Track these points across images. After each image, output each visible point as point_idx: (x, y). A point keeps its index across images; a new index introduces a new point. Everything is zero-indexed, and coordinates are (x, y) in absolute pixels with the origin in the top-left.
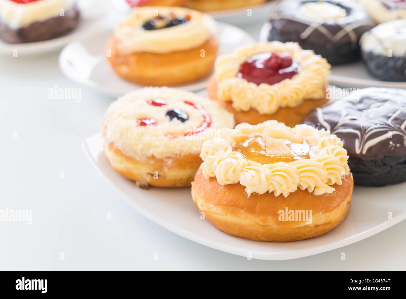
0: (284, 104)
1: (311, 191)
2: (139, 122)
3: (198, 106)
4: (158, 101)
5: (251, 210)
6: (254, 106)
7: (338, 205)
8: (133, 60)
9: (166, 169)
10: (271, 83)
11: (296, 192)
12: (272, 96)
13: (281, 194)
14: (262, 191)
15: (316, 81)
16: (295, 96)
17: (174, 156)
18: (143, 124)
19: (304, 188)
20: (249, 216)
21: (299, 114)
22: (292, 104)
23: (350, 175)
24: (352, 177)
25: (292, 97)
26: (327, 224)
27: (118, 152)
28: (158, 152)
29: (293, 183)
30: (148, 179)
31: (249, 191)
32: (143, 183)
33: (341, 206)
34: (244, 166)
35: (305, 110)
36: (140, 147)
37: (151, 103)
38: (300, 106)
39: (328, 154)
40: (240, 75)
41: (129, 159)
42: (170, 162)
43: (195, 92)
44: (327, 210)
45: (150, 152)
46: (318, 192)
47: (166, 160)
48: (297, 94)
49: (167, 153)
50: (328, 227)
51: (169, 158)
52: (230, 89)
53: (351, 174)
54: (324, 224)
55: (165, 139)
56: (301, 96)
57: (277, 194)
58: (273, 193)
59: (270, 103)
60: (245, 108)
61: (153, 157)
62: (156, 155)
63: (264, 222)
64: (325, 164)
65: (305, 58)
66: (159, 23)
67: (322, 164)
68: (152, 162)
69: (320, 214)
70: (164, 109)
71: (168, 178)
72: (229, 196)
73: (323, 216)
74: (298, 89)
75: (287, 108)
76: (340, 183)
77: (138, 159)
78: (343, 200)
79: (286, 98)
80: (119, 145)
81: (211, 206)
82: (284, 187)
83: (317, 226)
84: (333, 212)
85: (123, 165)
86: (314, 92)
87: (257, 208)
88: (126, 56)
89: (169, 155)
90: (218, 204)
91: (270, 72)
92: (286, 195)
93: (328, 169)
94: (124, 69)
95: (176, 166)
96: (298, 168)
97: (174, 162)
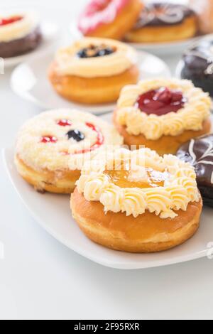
0: (166, 132)
1: (157, 214)
2: (42, 139)
3: (97, 128)
4: (64, 121)
5: (106, 225)
6: (142, 132)
7: (181, 228)
8: (65, 81)
9: (57, 180)
10: (159, 114)
11: (144, 214)
12: (157, 125)
13: (132, 215)
14: (116, 210)
15: (195, 116)
16: (176, 127)
17: (63, 170)
18: (44, 141)
19: (151, 211)
20: (105, 229)
21: (178, 141)
22: (174, 134)
23: (200, 201)
24: (201, 203)
25: (173, 128)
26: (169, 242)
27: (22, 161)
28: (51, 165)
29: (141, 207)
30: (43, 186)
31: (106, 209)
32: (40, 188)
33: (183, 229)
34: (106, 188)
35: (183, 140)
36: (36, 160)
37: (58, 122)
38: (181, 135)
39: (179, 184)
40: (137, 105)
41: (29, 168)
42: (60, 174)
43: (98, 115)
44: (170, 230)
45: (45, 165)
46: (164, 216)
47: (57, 172)
48: (178, 126)
49: (58, 167)
50: (170, 245)
51: (59, 171)
52: (126, 116)
53: (202, 201)
54: (166, 242)
55: (59, 155)
56: (181, 127)
57: (128, 214)
58: (125, 212)
59: (154, 131)
60: (136, 133)
61: (46, 169)
62: (49, 168)
63: (115, 235)
64: (172, 193)
65: (194, 95)
66: (90, 53)
67: (170, 193)
68: (45, 173)
69: (164, 233)
70: (67, 129)
71: (58, 186)
72: (92, 211)
73: (166, 236)
74: (179, 121)
75: (169, 136)
76: (185, 209)
77: (35, 169)
78: (186, 224)
79: (168, 128)
80: (22, 156)
81: (79, 216)
82: (133, 209)
83: (160, 243)
84: (176, 233)
85: (25, 173)
86: (193, 125)
87: (110, 224)
88: (61, 77)
89: (59, 169)
90: (83, 216)
91: (161, 104)
92: (135, 216)
93: (174, 197)
94: (59, 88)
95: (65, 178)
96: (148, 195)
97: (63, 175)
